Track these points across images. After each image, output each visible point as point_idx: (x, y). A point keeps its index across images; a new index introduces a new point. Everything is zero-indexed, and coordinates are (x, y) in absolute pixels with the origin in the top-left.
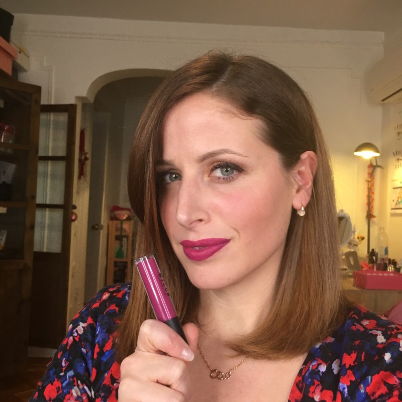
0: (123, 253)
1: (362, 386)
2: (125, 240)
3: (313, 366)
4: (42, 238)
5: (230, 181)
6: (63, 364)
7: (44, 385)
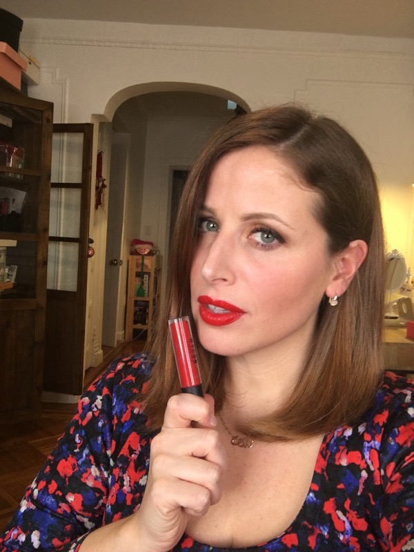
0: (144, 291)
1: (391, 439)
2: (146, 276)
3: (338, 432)
4: (56, 275)
5: (268, 249)
6: (77, 440)
7: (57, 460)
